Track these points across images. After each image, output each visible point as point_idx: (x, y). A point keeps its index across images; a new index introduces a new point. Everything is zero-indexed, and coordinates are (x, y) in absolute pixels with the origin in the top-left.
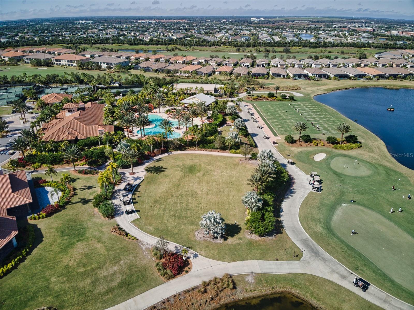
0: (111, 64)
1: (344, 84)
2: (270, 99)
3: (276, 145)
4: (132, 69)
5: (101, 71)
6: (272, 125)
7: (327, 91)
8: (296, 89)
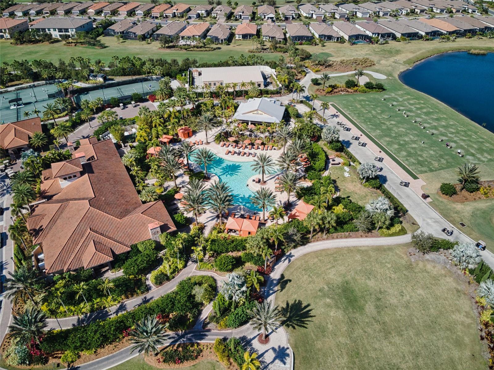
0: (66, 30)
1: (420, 49)
2: (349, 90)
3: (429, 200)
4: (100, 35)
5: (52, 43)
6: (391, 151)
7: (409, 64)
8: (370, 66)
